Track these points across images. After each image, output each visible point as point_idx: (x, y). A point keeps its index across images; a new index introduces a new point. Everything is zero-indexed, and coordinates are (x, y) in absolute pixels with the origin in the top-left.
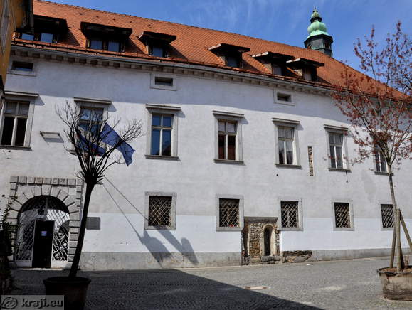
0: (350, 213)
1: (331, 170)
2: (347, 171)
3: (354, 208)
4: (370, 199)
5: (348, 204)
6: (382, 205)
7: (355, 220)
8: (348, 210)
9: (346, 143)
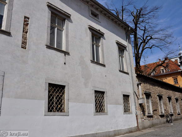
0: (66, 96)
1: (49, 47)
2: (66, 53)
3: (70, 92)
4: (86, 84)
5: (65, 86)
6: (96, 92)
7: (71, 104)
8: (63, 93)
9: (67, 28)
